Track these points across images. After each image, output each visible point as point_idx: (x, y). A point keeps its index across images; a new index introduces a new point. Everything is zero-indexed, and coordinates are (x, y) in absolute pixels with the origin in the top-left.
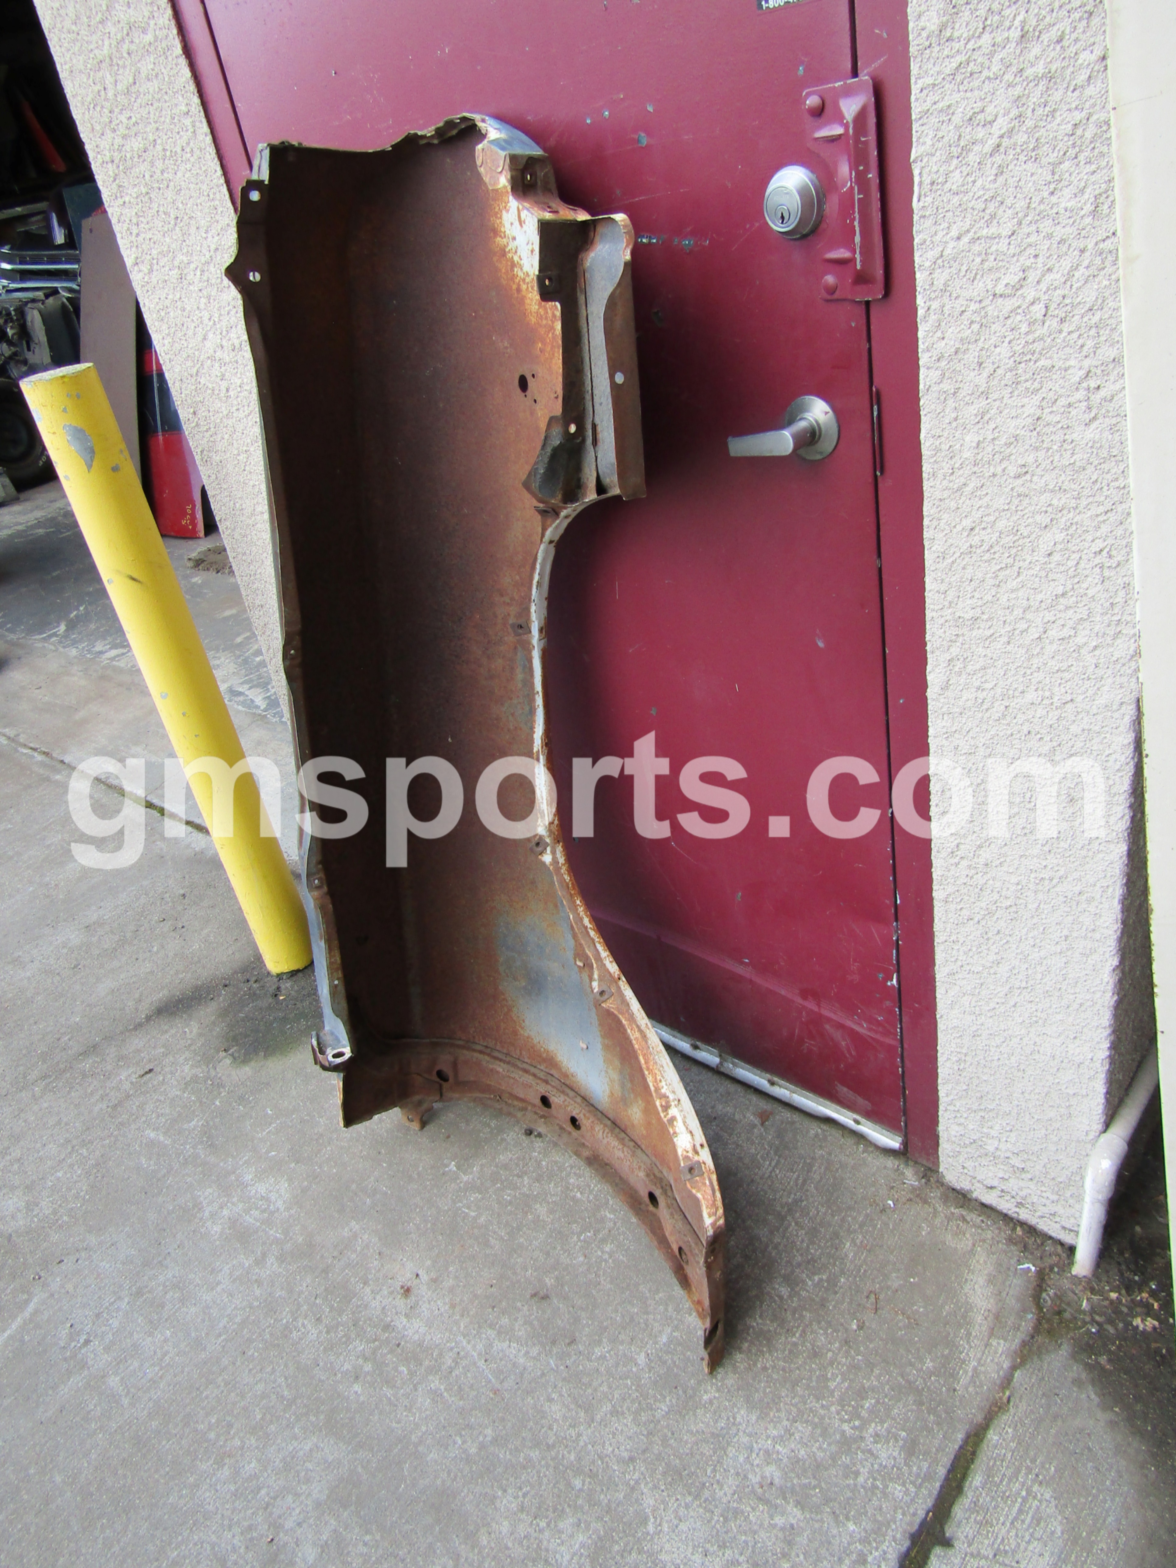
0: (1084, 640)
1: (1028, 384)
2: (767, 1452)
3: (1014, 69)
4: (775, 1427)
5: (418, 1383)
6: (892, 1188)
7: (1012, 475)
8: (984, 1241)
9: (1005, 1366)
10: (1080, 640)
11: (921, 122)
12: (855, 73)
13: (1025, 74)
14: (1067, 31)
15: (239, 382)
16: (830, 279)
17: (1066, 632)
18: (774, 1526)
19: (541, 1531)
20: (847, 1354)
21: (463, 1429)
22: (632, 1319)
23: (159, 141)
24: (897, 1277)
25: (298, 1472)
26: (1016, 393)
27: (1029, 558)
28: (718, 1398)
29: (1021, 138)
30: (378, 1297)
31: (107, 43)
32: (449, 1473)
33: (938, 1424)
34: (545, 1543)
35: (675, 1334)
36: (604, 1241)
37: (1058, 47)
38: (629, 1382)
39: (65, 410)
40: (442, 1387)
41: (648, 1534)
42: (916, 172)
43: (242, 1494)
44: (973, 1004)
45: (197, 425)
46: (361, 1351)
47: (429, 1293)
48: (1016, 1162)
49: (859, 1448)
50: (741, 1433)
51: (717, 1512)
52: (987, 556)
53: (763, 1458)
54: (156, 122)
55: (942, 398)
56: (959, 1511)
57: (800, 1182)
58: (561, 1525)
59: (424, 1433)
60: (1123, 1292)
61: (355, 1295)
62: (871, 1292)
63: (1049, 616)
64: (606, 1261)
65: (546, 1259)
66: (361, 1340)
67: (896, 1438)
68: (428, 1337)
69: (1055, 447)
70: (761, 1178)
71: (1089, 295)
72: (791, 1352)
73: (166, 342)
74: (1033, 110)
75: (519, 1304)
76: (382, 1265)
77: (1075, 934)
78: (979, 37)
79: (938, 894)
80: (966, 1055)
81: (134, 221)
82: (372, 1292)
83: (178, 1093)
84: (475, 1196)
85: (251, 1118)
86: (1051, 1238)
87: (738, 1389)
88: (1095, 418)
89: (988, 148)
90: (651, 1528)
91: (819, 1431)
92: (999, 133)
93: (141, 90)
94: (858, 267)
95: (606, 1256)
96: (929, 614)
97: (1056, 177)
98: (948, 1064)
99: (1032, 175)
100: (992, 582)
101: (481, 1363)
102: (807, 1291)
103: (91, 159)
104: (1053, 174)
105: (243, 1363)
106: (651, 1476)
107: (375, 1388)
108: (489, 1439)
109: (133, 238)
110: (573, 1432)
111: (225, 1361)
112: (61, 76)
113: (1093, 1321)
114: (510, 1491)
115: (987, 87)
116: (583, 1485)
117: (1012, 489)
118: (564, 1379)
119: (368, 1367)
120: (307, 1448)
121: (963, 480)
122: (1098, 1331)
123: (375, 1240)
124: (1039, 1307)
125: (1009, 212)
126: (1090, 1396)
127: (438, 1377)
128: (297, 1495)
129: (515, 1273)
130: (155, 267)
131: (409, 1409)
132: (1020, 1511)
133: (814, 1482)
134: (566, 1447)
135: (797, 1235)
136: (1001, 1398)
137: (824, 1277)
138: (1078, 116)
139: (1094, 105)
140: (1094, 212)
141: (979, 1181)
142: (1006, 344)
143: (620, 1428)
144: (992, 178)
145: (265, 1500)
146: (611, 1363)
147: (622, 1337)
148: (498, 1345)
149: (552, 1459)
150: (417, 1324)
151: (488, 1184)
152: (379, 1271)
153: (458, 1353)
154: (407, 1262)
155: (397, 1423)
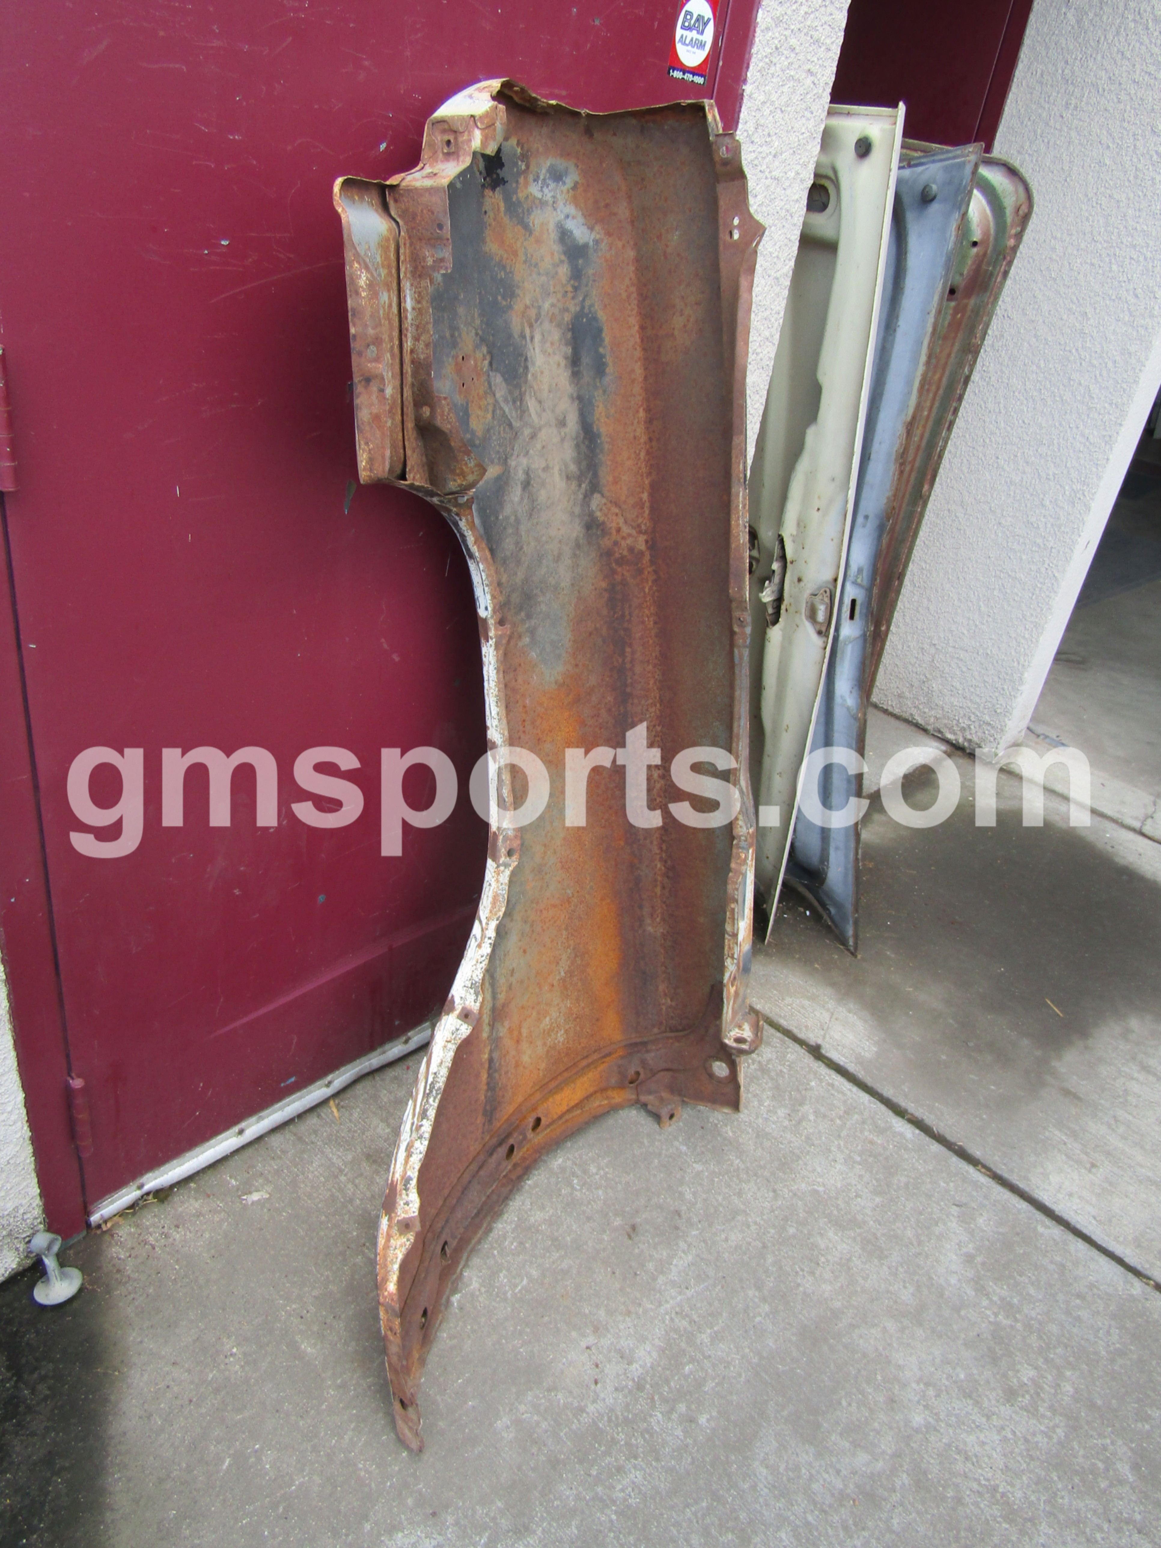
2: (769, 1111)
5: (703, 1354)
18: (815, 1121)
19: (828, 1261)
21: (748, 1315)
25: (789, 1480)
30: (602, 1395)
34: (836, 1259)
35: (681, 1139)
36: (585, 1172)
38: (716, 1180)
40: (709, 1331)
41: (825, 1192)
46: (663, 1416)
47: (609, 1336)
51: (808, 1148)
56: (801, 1035)
58: (822, 1246)
61: (594, 1423)
64: (606, 1173)
65: (594, 1221)
66: (651, 1416)
68: (657, 1341)
76: (564, 1388)
82: (594, 1401)
84: (502, 1277)
90: (821, 1189)
91: (755, 1081)
95: (602, 1172)
101: (689, 1293)
107: (705, 1400)
108: (757, 1294)
110: (753, 1227)
114: (799, 1281)
119: (682, 1408)
120: (764, 1471)
123: (530, 1396)
127: (699, 1335)
128: (811, 1478)
129: (604, 1250)
132: (799, 1012)
133: (787, 1093)
134: (764, 1234)
145: (817, 1512)
146: (699, 1188)
147: (678, 1176)
148: (673, 1275)
149: (774, 1246)
150: (640, 1353)
151: (491, 1262)
152: (571, 1392)
153: (677, 1313)
154: (567, 1359)
155: (740, 1376)
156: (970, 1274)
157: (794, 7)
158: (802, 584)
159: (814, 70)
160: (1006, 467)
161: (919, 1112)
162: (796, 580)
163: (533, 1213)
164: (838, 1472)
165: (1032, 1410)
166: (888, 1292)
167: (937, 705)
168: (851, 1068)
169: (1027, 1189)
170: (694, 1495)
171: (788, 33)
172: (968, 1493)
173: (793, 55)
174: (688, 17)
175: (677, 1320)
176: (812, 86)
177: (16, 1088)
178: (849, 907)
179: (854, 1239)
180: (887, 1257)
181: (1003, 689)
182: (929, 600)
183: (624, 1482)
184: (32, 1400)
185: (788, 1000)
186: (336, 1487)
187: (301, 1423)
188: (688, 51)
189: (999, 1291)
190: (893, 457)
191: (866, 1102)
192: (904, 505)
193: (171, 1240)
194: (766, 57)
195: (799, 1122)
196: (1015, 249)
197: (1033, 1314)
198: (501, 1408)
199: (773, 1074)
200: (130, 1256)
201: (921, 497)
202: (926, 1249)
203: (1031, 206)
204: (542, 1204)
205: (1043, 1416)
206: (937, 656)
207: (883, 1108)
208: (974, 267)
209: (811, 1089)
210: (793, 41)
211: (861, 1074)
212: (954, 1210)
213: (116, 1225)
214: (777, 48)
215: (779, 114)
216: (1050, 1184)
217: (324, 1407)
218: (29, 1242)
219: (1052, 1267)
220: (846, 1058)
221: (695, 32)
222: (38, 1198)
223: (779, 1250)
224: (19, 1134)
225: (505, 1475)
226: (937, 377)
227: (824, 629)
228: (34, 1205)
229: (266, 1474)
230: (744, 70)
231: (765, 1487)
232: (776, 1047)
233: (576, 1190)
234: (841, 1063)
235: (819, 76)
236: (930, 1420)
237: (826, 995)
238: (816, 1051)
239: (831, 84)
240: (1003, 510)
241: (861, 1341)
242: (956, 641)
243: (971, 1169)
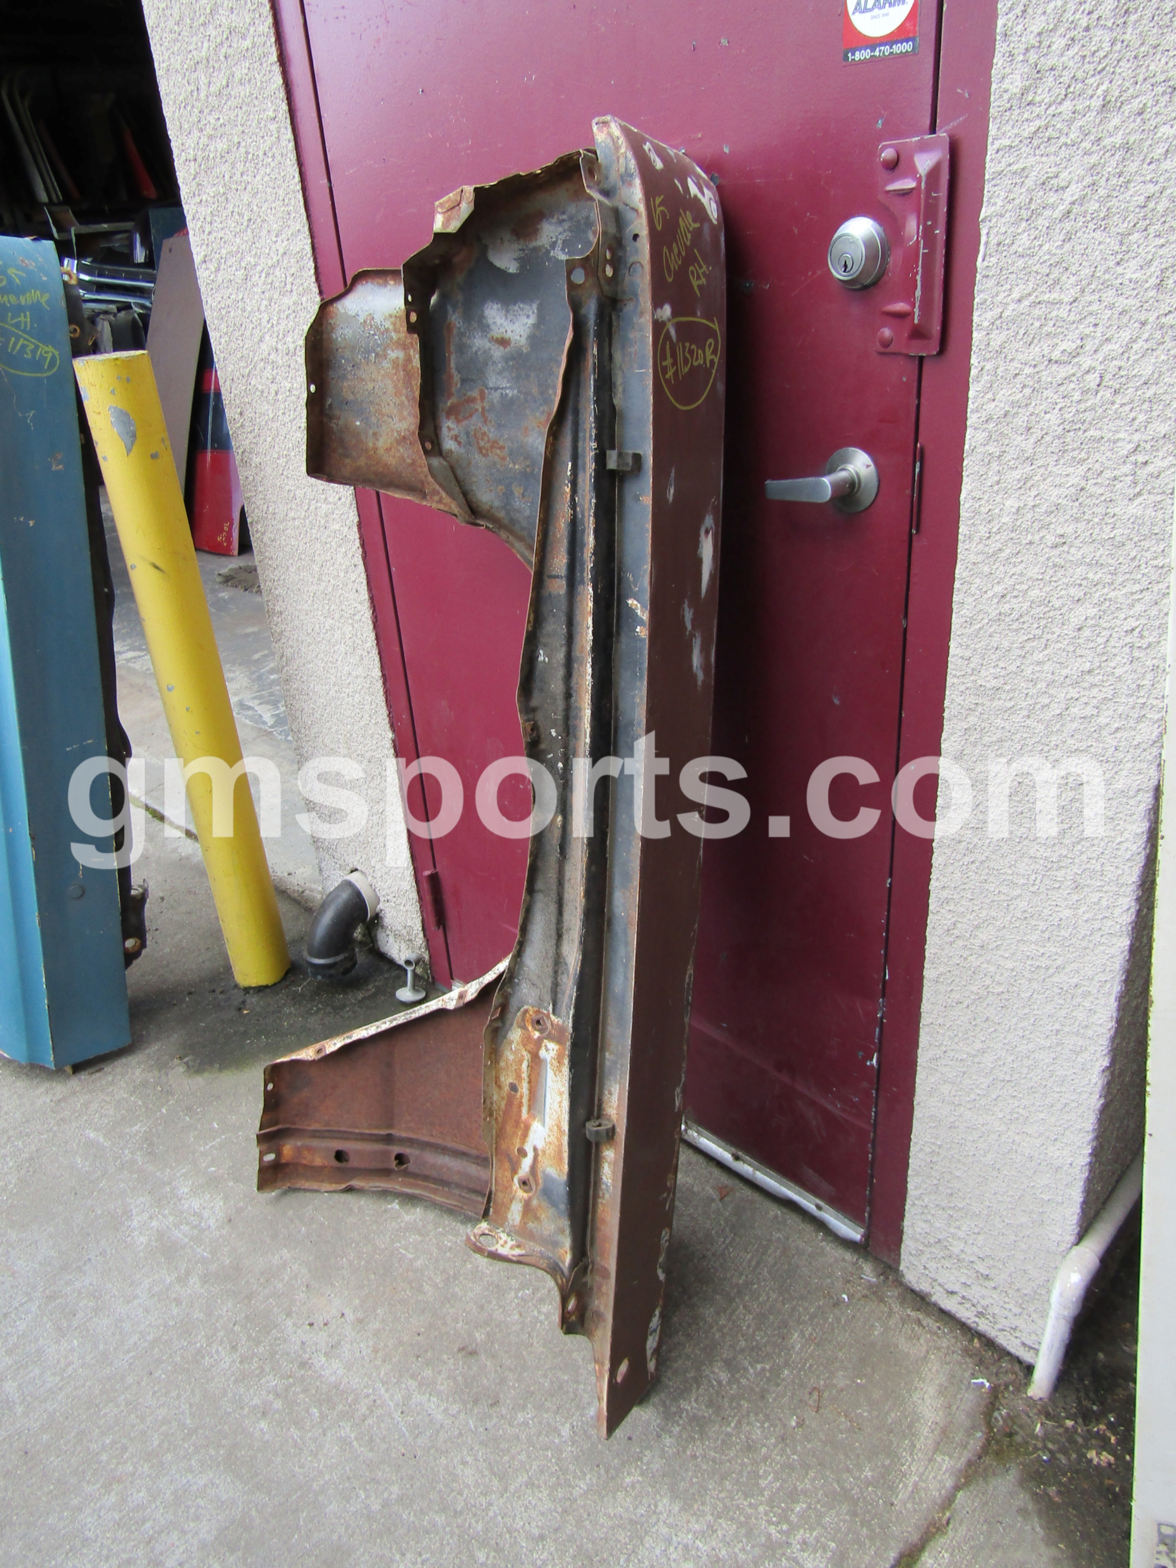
0: (1107, 720)
1: (1075, 453)
3: (1092, 138)
4: (697, 1521)
5: (328, 1428)
6: (849, 1281)
7: (1049, 544)
8: (939, 1349)
9: (948, 1485)
10: (1102, 720)
11: (993, 183)
12: (933, 130)
13: (1103, 144)
14: (1149, 105)
15: (288, 386)
16: (887, 332)
17: (1088, 711)
20: (783, 1452)
21: (368, 1483)
22: (561, 1387)
23: (243, 144)
24: (844, 1376)
25: (188, 1507)
26: (1061, 462)
27: (1058, 631)
28: (641, 1483)
29: (1093, 206)
30: (299, 1331)
31: (206, 45)
32: (347, 1528)
37: (1138, 120)
38: (550, 1454)
39: (113, 392)
40: (353, 1435)
42: (984, 232)
43: (125, 1524)
44: (953, 1092)
45: (242, 426)
46: (273, 1387)
47: (353, 1334)
48: (982, 1268)
49: (784, 1554)
50: (661, 1523)
52: (1015, 626)
53: (681, 1552)
54: (242, 125)
55: (986, 460)
57: (753, 1263)
59: (326, 1483)
60: (1080, 1420)
61: (275, 1327)
62: (815, 1388)
63: (1073, 693)
64: (542, 1322)
65: (479, 1313)
66: (275, 1375)
67: (824, 1548)
68: (345, 1380)
69: (1096, 520)
70: (713, 1255)
71: (1146, 369)
72: (723, 1442)
73: (223, 340)
74: (1107, 180)
75: (445, 1357)
76: (308, 1298)
77: (1067, 1029)
78: (1060, 103)
79: (929, 972)
80: (940, 1146)
81: (209, 219)
82: (295, 1325)
83: (125, 1095)
84: (414, 1238)
85: (196, 1129)
86: (1009, 1354)
87: (664, 1476)
88: (1139, 494)
89: (1057, 214)
92: (1070, 199)
93: (233, 93)
94: (916, 321)
96: (950, 680)
97: (1124, 248)
98: (921, 1155)
99: (1100, 243)
100: (1019, 652)
101: (397, 1415)
102: (748, 1379)
103: (175, 156)
104: (1121, 244)
105: (147, 1385)
106: (560, 1558)
107: (282, 1428)
108: (394, 1496)
109: (205, 237)
110: (483, 1500)
111: (130, 1380)
112: (158, 73)
113: (1045, 1447)
114: (408, 1556)
115: (1063, 153)
116: (487, 1558)
117: (1048, 559)
118: (481, 1443)
119: (278, 1404)
120: (202, 1483)
121: (999, 545)
122: (1050, 1460)
123: (304, 1271)
124: (990, 1426)
125: (1073, 279)
126: (1034, 1528)
127: (349, 1424)
128: (183, 1532)
129: (445, 1324)
130: (222, 267)
131: (314, 1454)
134: (475, 1515)
135: (744, 1320)
136: (940, 1519)
137: (767, 1367)
138: (1151, 189)
139: (1169, 179)
140: (1159, 286)
141: (940, 1285)
142: (1056, 411)
143: (533, 1502)
144: (1060, 243)
146: (533, 1431)
147: (548, 1404)
148: (417, 1398)
149: (458, 1526)
150: (335, 1364)
151: (430, 1227)
155: (300, 1467)
184: (343, 1013)
188: (874, 17)
223: (452, 1533)
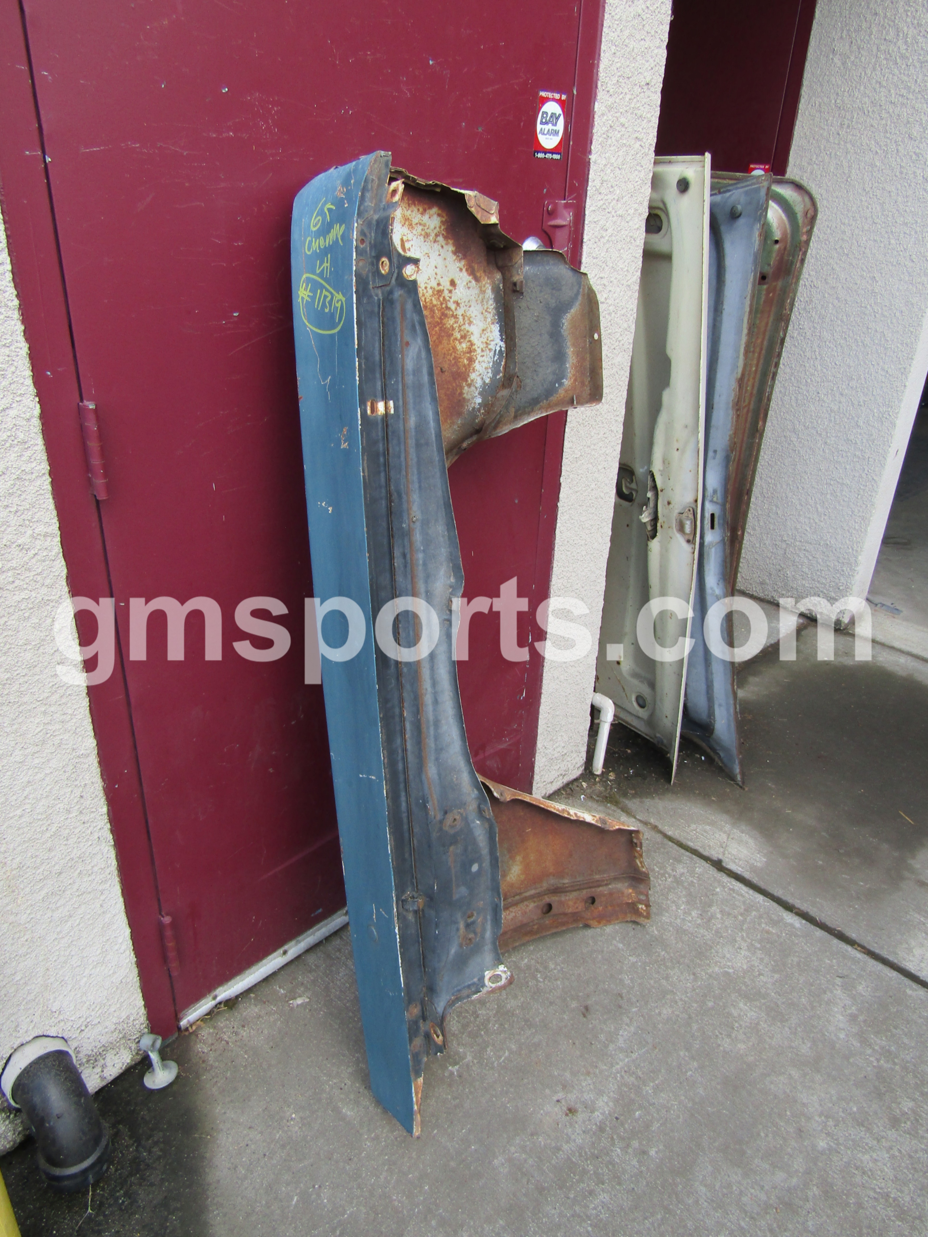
2: (685, 913)
5: (648, 1102)
12: (565, 199)
18: (722, 919)
19: (741, 1026)
21: (681, 1070)
25: (724, 1195)
30: (573, 1137)
33: (665, 849)
34: (747, 1024)
35: (617, 939)
36: (546, 968)
38: (648, 968)
40: (652, 1084)
41: (734, 972)
46: (621, 1150)
48: (564, 752)
49: (679, 878)
51: (718, 940)
56: (706, 853)
58: (736, 1014)
61: (569, 1158)
64: (562, 968)
65: (556, 1005)
66: (612, 1151)
68: (612, 1094)
75: (590, 1026)
76: (543, 1133)
82: (567, 1142)
86: (574, 780)
90: (731, 971)
95: (559, 967)
101: (634, 1056)
107: (653, 1137)
108: (687, 1054)
110: (680, 1003)
114: (719, 1042)
118: (646, 1004)
119: (635, 1144)
120: (703, 1189)
122: (616, 789)
123: (517, 1140)
126: (648, 801)
127: (644, 1087)
128: (741, 1193)
129: (565, 1026)
132: (702, 835)
133: (698, 898)
134: (689, 1007)
136: (650, 826)
145: (747, 1219)
146: (635, 975)
147: (618, 967)
148: (621, 1043)
149: (697, 1016)
150: (600, 1103)
151: (479, 1040)
152: (549, 1136)
153: (625, 1071)
154: (544, 1110)
155: (679, 1117)
156: (855, 1030)
157: (621, 97)
158: (671, 506)
159: (640, 136)
160: (825, 399)
161: (804, 907)
162: (666, 503)
163: (508, 1001)
164: (762, 1187)
165: (913, 1132)
166: (791, 1047)
167: (792, 588)
168: (747, 875)
169: (896, 961)
170: (651, 1210)
171: (618, 115)
172: (866, 1199)
173: (623, 129)
174: (545, 116)
175: (626, 1077)
176: (640, 148)
177: (124, 925)
178: (734, 751)
179: (760, 1008)
180: (787, 1020)
181: (843, 571)
182: (777, 507)
183: (596, 1202)
184: (149, 1159)
185: (693, 826)
186: (378, 1214)
187: (348, 1167)
188: (547, 138)
189: (880, 1042)
190: (731, 405)
191: (761, 902)
192: (745, 439)
193: (240, 1037)
194: (604, 134)
195: (709, 920)
196: (807, 242)
197: (908, 1058)
198: (497, 1150)
199: (686, 884)
200: (211, 1050)
201: (757, 430)
202: (818, 1012)
203: (816, 211)
204: (515, 994)
205: (922, 1137)
206: (788, 549)
207: (775, 905)
208: (778, 258)
209: (717, 894)
210: (623, 120)
211: (755, 880)
212: (838, 981)
213: (199, 1028)
214: (611, 127)
215: (617, 172)
216: (914, 956)
217: (363, 1155)
218: (139, 1042)
219: (920, 1021)
220: (742, 868)
221: (550, 125)
222: (143, 1008)
223: (701, 1019)
224: (128, 960)
225: (504, 1200)
226: (759, 341)
227: (691, 538)
228: (141, 1014)
229: (325, 1206)
230: (589, 145)
231: (706, 1201)
232: (686, 864)
233: (540, 982)
234: (739, 872)
235: (644, 140)
236: (832, 1144)
237: (723, 821)
238: (718, 865)
239: (654, 145)
240: (827, 433)
241: (772, 1086)
242: (801, 537)
243: (849, 948)
